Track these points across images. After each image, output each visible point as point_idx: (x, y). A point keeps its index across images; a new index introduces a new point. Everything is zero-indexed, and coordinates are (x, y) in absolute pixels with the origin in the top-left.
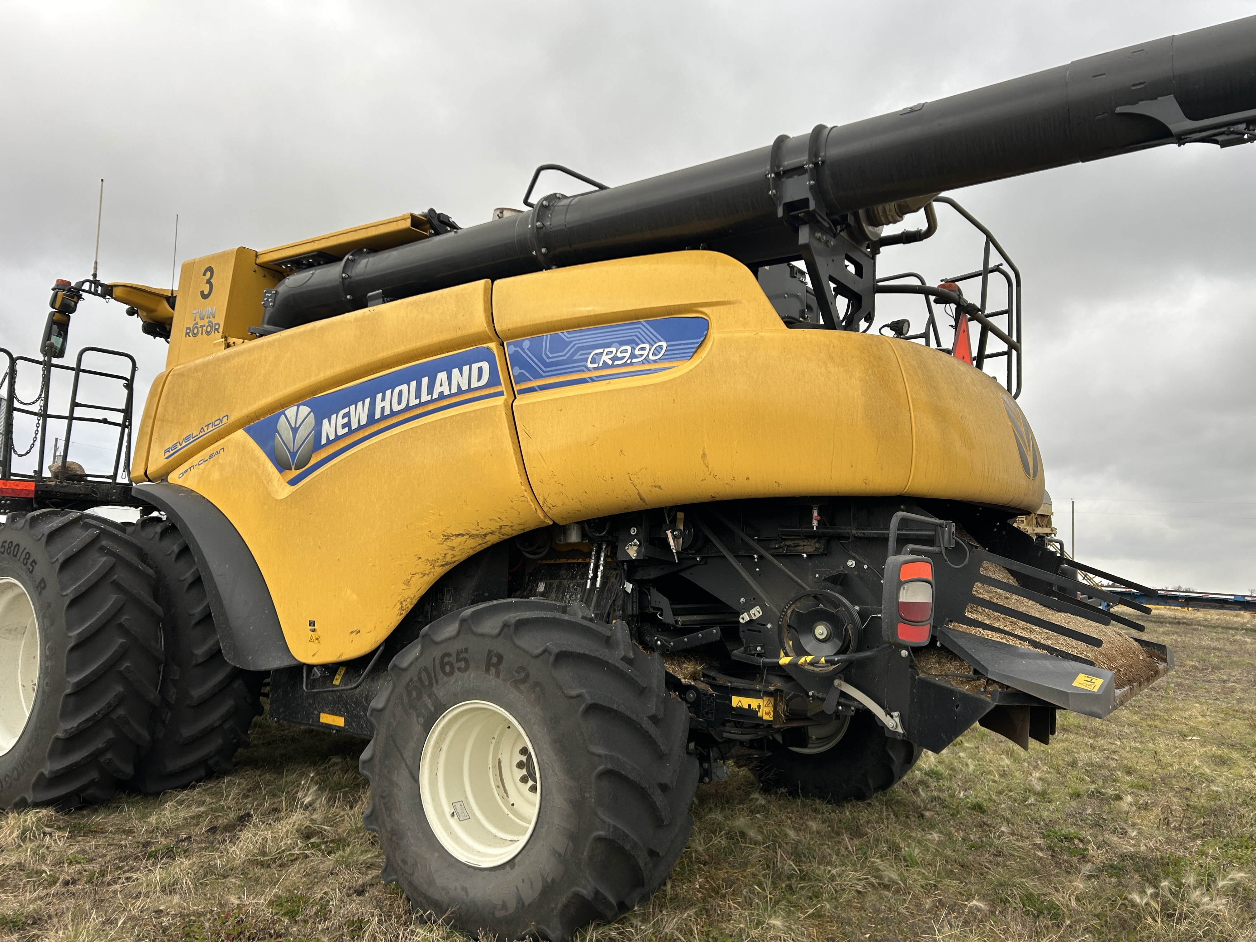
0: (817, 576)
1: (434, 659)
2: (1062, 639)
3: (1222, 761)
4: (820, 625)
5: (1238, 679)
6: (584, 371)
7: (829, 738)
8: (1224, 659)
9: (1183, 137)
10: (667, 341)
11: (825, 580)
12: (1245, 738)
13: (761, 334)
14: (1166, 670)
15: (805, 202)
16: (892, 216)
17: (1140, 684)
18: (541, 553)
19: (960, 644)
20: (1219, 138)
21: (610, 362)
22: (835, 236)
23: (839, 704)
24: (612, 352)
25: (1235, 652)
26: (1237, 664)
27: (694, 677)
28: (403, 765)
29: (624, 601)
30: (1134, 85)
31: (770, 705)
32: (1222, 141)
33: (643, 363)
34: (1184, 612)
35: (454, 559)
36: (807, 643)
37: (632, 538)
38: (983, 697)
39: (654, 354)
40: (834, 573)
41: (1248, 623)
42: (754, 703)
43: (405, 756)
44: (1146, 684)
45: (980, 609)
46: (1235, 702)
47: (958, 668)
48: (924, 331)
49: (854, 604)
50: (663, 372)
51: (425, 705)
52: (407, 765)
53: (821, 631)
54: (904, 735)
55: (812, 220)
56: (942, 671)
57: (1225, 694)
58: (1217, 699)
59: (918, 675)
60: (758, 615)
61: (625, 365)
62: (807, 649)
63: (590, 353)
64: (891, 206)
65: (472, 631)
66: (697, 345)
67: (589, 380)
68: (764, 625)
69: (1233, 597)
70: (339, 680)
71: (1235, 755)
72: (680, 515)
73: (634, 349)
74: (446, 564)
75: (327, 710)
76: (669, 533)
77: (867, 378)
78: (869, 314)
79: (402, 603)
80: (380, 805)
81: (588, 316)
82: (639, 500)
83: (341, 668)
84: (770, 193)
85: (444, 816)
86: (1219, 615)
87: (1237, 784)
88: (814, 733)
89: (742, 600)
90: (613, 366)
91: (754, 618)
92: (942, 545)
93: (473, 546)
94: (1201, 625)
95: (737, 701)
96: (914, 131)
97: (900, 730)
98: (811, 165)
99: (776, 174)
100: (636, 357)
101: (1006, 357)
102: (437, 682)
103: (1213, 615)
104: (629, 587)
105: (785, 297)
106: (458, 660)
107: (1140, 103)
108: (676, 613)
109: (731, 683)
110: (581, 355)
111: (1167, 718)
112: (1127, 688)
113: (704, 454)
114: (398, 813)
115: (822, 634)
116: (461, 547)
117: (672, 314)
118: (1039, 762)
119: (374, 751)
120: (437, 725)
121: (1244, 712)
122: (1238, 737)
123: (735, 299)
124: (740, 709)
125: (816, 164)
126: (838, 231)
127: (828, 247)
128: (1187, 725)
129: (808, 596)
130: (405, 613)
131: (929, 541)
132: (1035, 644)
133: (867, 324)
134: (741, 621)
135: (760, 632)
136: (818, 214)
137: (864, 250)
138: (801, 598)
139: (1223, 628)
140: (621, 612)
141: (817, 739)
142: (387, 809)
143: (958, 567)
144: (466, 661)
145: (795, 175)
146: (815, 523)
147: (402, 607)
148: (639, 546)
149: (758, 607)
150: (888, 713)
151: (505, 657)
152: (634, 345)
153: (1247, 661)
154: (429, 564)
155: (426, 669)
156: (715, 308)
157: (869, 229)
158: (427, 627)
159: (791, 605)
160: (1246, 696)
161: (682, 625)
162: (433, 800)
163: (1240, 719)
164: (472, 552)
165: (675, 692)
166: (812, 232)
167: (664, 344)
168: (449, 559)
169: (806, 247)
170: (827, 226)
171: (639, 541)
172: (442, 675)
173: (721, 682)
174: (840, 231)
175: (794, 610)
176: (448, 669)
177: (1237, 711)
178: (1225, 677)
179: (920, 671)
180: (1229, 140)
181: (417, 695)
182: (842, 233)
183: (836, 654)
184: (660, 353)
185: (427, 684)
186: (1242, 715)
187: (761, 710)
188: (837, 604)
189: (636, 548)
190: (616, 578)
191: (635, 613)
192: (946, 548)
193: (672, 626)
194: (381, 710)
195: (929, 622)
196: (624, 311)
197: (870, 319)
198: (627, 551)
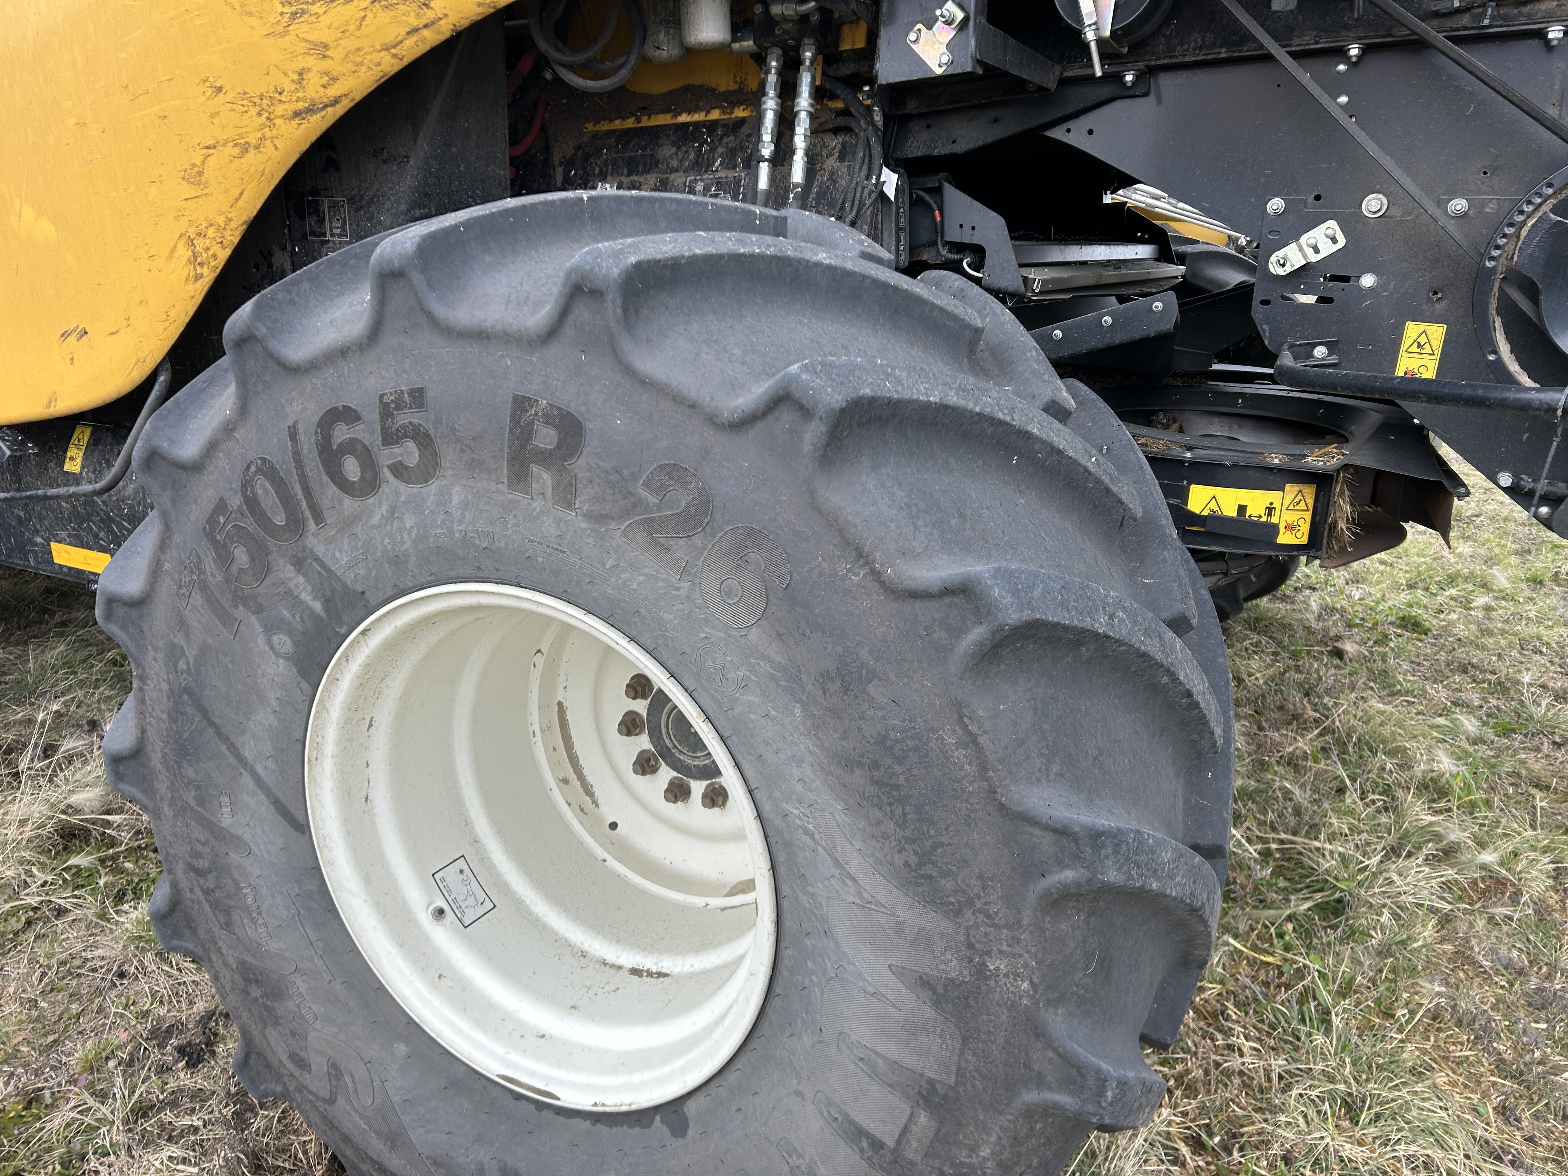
1: (293, 433)
18: (616, 71)
28: (247, 780)
31: (1302, 506)
35: (334, 91)
42: (1254, 501)
43: (247, 753)
51: (289, 592)
52: (259, 782)
60: (1327, 249)
65: (430, 317)
68: (1346, 279)
70: (79, 461)
74: (310, 110)
75: (63, 534)
79: (191, 242)
80: (192, 891)
83: (78, 430)
85: (412, 919)
89: (1275, 205)
91: (1314, 258)
93: (390, 37)
95: (1205, 498)
102: (319, 518)
106: (390, 438)
114: (253, 920)
116: (349, 43)
119: (143, 731)
120: (346, 657)
124: (1216, 519)
130: (208, 277)
134: (1275, 270)
135: (1332, 301)
142: (216, 906)
144: (423, 439)
147: (195, 256)
148: (962, 27)
149: (1332, 224)
151: (591, 426)
154: (253, 111)
155: (268, 470)
158: (247, 308)
161: (1045, 292)
162: (367, 879)
164: (390, 65)
168: (314, 90)
172: (333, 489)
173: (1157, 448)
176: (351, 468)
181: (252, 558)
185: (280, 520)
187: (1275, 519)
189: (947, 35)
193: (1015, 295)
194: (139, 603)
198: (914, 46)
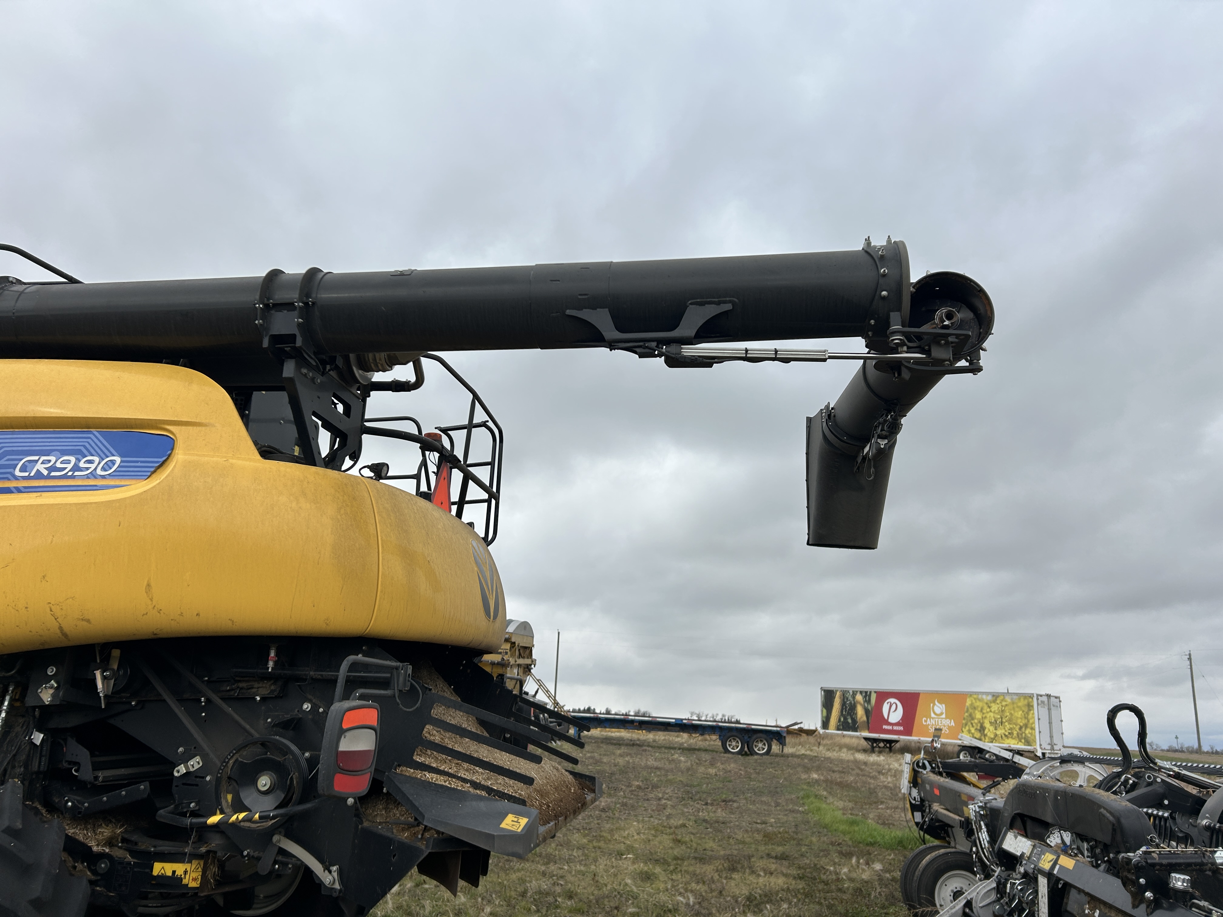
0: (269, 720)
2: (501, 779)
3: (647, 877)
4: (264, 775)
5: (670, 796)
6: (9, 479)
7: (278, 895)
8: (663, 778)
9: (613, 344)
10: (121, 456)
11: (275, 725)
12: (668, 852)
13: (231, 461)
14: (594, 800)
15: (292, 338)
16: (382, 365)
17: (566, 818)
19: (403, 789)
20: (638, 350)
21: (45, 473)
22: (323, 374)
23: (275, 862)
24: (49, 461)
25: (672, 770)
26: (671, 782)
27: (110, 843)
29: (28, 756)
30: (580, 295)
31: (200, 869)
32: (640, 353)
33: (88, 478)
34: (639, 733)
36: (248, 797)
37: (49, 679)
38: (419, 844)
39: (103, 469)
40: (288, 717)
41: (685, 742)
42: (179, 868)
44: (572, 816)
45: (429, 752)
46: (664, 818)
47: (403, 813)
48: (416, 473)
49: (303, 750)
50: (111, 490)
53: (264, 782)
54: (340, 891)
55: (298, 355)
56: (387, 817)
57: (658, 811)
58: (652, 817)
59: (362, 823)
60: (197, 767)
61: (65, 477)
62: (247, 802)
63: (21, 460)
64: (382, 356)
66: (157, 465)
67: (14, 490)
68: (203, 778)
69: (674, 721)
71: (658, 870)
72: (116, 653)
73: (79, 460)
76: (98, 674)
77: (339, 517)
78: (354, 452)
81: (25, 417)
82: (60, 634)
84: (257, 322)
86: (665, 736)
87: (656, 898)
88: (262, 891)
89: (181, 749)
90: (49, 477)
91: (192, 770)
92: (396, 688)
94: (649, 746)
95: (159, 868)
96: (402, 293)
97: (337, 886)
98: (301, 304)
99: (265, 305)
100: (80, 469)
101: (486, 504)
103: (661, 737)
104: (38, 738)
105: (281, 423)
107: (584, 310)
108: (97, 767)
109: (155, 847)
110: (8, 460)
111: (609, 838)
112: (552, 823)
113: (149, 585)
115: (265, 785)
117: (132, 428)
118: (494, 896)
121: (670, 828)
122: (663, 851)
123: (207, 421)
124: (162, 877)
125: (306, 304)
126: (327, 370)
127: (315, 383)
128: (624, 843)
129: (254, 743)
131: (385, 684)
132: (476, 785)
133: (352, 463)
134: (176, 774)
135: (197, 785)
136: (304, 351)
137: (354, 392)
138: (246, 746)
139: (666, 748)
140: (22, 769)
141: (265, 897)
143: (410, 710)
145: (284, 310)
146: (271, 664)
148: (57, 689)
149: (198, 757)
150: (327, 869)
152: (79, 457)
153: (679, 779)
156: (183, 428)
157: (358, 373)
159: (234, 754)
160: (673, 812)
161: (102, 782)
163: (666, 834)
165: (82, 863)
166: (298, 367)
167: (118, 460)
169: (291, 380)
170: (314, 364)
171: (56, 682)
173: (143, 847)
174: (329, 370)
175: (237, 760)
177: (665, 827)
178: (660, 795)
179: (364, 820)
180: (644, 353)
182: (331, 373)
183: (276, 808)
184: (111, 468)
186: (668, 830)
187: (187, 876)
188: (285, 751)
189: (51, 691)
190: (22, 727)
191: (42, 768)
192: (400, 691)
193: (90, 783)
195: (369, 770)
196: (72, 418)
197: (355, 457)
198: (40, 694)
